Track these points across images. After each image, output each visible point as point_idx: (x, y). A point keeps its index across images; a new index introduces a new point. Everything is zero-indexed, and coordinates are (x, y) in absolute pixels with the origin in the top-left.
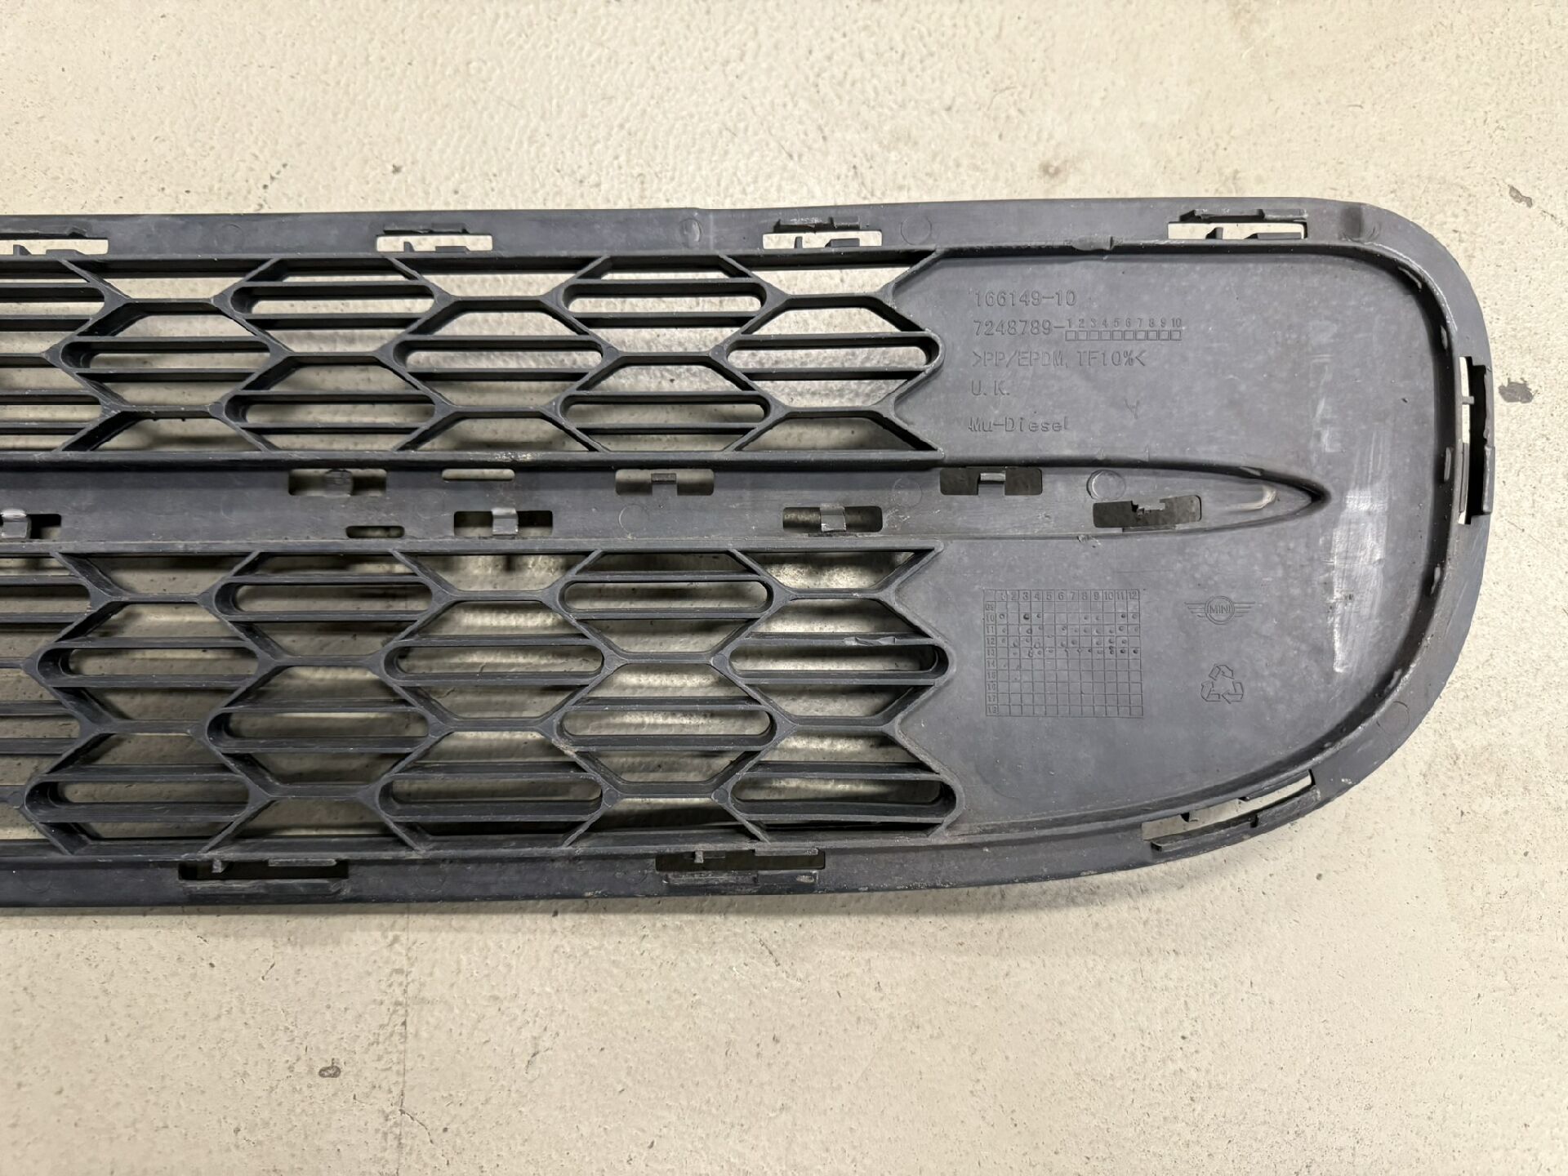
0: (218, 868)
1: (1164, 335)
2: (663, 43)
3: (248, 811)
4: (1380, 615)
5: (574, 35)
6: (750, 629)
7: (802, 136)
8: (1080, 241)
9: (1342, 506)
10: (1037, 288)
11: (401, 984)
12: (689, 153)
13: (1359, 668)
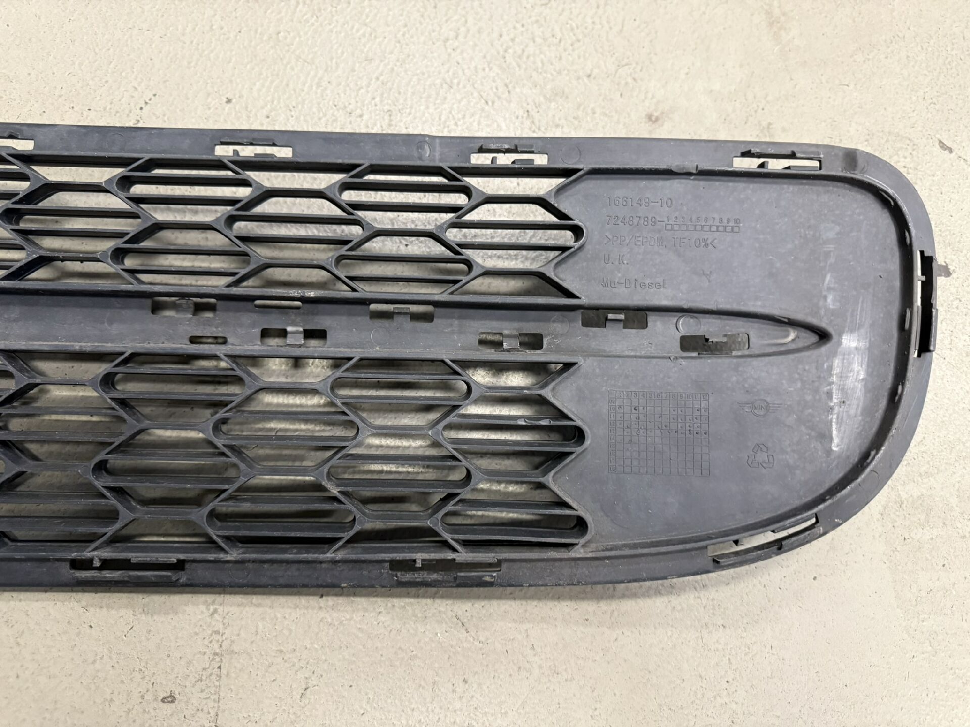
0: (97, 563)
1: (729, 229)
2: (406, 26)
3: (117, 526)
4: (862, 414)
5: (348, 18)
6: (457, 412)
7: (495, 90)
8: (677, 166)
9: (839, 343)
10: (648, 195)
11: (218, 641)
12: (421, 98)
13: (848, 448)
